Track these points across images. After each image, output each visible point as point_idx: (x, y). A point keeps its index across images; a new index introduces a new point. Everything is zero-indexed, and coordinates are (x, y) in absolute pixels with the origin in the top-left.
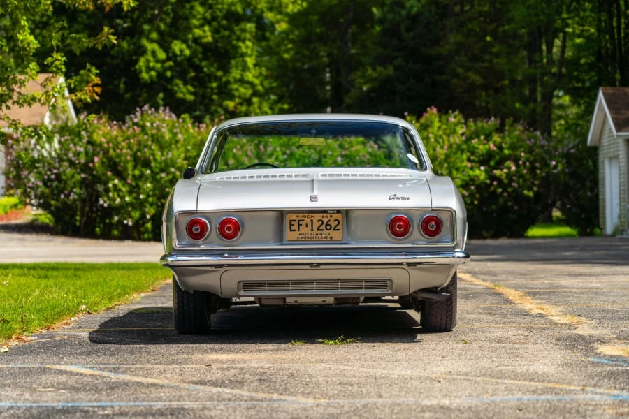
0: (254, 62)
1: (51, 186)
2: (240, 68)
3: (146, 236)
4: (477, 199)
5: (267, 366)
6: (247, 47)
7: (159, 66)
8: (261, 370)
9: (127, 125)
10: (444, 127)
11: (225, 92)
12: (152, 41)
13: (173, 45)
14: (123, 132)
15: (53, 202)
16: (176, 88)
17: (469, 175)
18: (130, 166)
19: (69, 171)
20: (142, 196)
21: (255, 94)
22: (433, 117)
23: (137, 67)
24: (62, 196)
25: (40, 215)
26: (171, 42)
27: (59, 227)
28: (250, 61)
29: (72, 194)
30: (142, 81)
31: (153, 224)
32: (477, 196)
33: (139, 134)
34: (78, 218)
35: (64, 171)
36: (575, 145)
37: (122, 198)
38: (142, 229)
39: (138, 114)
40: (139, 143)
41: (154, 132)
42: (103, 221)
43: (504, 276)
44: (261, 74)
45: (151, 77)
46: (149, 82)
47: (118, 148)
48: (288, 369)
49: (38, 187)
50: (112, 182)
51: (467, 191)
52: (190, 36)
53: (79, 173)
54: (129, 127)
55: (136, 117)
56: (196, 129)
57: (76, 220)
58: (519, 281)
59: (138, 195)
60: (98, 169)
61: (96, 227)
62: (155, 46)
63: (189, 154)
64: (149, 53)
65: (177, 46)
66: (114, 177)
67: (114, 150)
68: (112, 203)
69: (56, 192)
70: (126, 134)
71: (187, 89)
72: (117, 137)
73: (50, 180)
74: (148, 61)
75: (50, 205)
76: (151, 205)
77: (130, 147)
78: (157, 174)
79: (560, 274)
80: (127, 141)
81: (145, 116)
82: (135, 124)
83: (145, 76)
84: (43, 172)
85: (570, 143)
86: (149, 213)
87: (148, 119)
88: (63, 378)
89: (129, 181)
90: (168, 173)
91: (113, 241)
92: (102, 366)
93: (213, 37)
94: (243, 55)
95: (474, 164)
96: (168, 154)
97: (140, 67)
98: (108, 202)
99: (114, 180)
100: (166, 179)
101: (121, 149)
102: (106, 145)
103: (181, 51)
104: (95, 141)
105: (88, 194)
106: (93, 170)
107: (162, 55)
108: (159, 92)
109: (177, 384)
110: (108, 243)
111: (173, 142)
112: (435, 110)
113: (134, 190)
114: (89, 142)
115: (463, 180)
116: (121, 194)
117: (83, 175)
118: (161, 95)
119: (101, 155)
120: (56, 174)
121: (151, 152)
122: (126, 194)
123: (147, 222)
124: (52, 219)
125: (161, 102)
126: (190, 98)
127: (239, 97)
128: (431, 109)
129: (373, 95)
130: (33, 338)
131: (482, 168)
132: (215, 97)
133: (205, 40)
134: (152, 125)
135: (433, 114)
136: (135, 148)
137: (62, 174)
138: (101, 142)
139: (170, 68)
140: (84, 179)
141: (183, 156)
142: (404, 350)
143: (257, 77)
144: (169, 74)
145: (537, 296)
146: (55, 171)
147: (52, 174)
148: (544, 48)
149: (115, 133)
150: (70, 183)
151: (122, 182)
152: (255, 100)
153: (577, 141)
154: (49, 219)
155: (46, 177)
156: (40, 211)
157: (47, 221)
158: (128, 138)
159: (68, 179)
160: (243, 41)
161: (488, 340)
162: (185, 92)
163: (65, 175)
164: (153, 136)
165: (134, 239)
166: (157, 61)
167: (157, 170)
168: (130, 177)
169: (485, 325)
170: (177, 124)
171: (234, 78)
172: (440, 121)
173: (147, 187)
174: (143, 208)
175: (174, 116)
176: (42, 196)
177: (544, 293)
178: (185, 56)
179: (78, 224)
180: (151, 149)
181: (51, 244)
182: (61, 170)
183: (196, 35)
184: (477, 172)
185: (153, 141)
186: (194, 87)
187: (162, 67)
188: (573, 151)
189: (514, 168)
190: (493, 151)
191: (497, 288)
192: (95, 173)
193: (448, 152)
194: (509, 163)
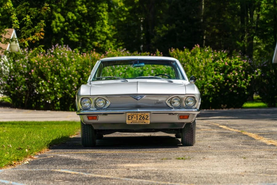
0: (107, 22)
1: (11, 84)
2: (100, 25)
3: (57, 108)
4: (219, 89)
5: (156, 169)
6: (104, 15)
7: (61, 24)
8: (154, 171)
9: (47, 54)
10: (202, 54)
11: (93, 37)
12: (58, 13)
13: (68, 14)
14: (46, 57)
15: (12, 92)
16: (70, 36)
17: (215, 78)
18: (49, 74)
19: (19, 77)
20: (55, 89)
21: (108, 38)
22: (198, 49)
23: (52, 25)
24: (16, 89)
25: (5, 98)
26: (67, 13)
27: (15, 104)
28: (106, 22)
29: (21, 88)
30: (54, 32)
31: (60, 102)
32: (219, 88)
33: (53, 58)
34: (24, 100)
35: (17, 77)
36: (266, 63)
37: (46, 90)
38: (55, 105)
39: (53, 48)
40: (54, 63)
41: (61, 57)
42: (36, 101)
43: (243, 127)
44: (110, 29)
45: (58, 30)
46: (57, 33)
47: (43, 65)
48: (167, 171)
49: (4, 84)
50: (41, 82)
51: (214, 85)
52: (76, 10)
53: (24, 78)
54: (49, 55)
55: (52, 50)
56: (82, 56)
57: (22, 101)
58: (252, 129)
59: (54, 88)
60: (33, 76)
61: (32, 104)
62: (60, 15)
63: (78, 68)
64: (57, 19)
65: (70, 15)
66: (42, 80)
67: (42, 66)
68: (41, 92)
69: (13, 87)
70: (47, 58)
71: (75, 36)
72: (43, 59)
73: (10, 81)
74: (56, 22)
75: (11, 93)
76: (60, 93)
77: (49, 65)
78: (63, 78)
79: (269, 126)
80: (48, 62)
81: (57, 49)
82: (51, 53)
83: (55, 30)
84: (7, 77)
85: (264, 62)
86: (58, 97)
87: (58, 51)
88: (63, 176)
89: (49, 81)
90: (68, 77)
91: (41, 111)
92: (77, 170)
93: (87, 10)
94: (103, 19)
95: (217, 72)
96: (68, 68)
97: (53, 25)
98: (39, 92)
99: (42, 81)
100: (67, 80)
101: (45, 66)
102: (37, 64)
103: (72, 17)
104: (32, 62)
105: (29, 88)
106: (31, 76)
107: (63, 19)
108: (62, 37)
109: (118, 178)
110: (39, 112)
111: (70, 62)
112: (198, 46)
113: (51, 86)
114: (29, 62)
115: (212, 80)
116: (45, 87)
117: (26, 79)
118: (62, 39)
119: (35, 69)
120: (13, 78)
121: (60, 67)
122: (48, 88)
123: (58, 101)
124: (11, 100)
125: (63, 43)
126: (77, 40)
127: (100, 40)
128: (197, 45)
129: (165, 38)
130: (36, 157)
131: (221, 74)
132: (89, 40)
133: (84, 12)
134: (60, 54)
135: (198, 47)
136: (52, 65)
137: (16, 78)
138: (35, 62)
139: (67, 26)
140: (27, 80)
141: (75, 69)
142: (217, 161)
143: (108, 30)
144: (66, 28)
145: (265, 136)
146: (13, 77)
147: (11, 78)
148: (249, 15)
149: (42, 58)
150: (20, 83)
151: (46, 82)
152: (108, 41)
153: (267, 61)
154: (9, 100)
155: (8, 80)
156: (5, 96)
157: (9, 101)
158: (48, 60)
159: (19, 81)
160: (102, 12)
161: (254, 156)
162: (74, 37)
163: (17, 78)
164: (60, 59)
165: (51, 110)
166: (61, 22)
167: (63, 76)
168: (49, 79)
169: (249, 150)
170: (72, 54)
171: (98, 30)
172: (201, 51)
173: (57, 84)
174: (56, 95)
175: (70, 49)
176: (7, 89)
177: (267, 135)
178: (74, 20)
179: (24, 102)
180: (60, 65)
181: (11, 112)
182: (16, 76)
183: (79, 9)
184: (219, 76)
185: (60, 62)
186: (78, 35)
187: (63, 25)
188: (265, 65)
189: (237, 74)
190: (227, 66)
191: (243, 132)
192: (32, 77)
193: (205, 66)
194: (234, 71)
